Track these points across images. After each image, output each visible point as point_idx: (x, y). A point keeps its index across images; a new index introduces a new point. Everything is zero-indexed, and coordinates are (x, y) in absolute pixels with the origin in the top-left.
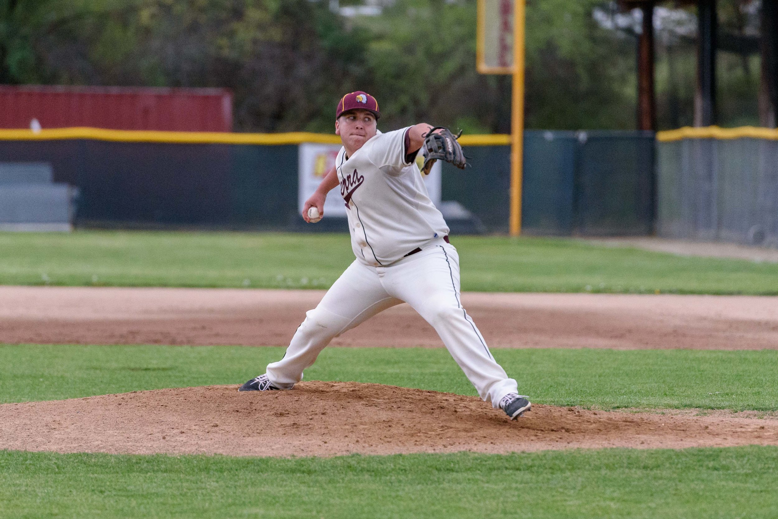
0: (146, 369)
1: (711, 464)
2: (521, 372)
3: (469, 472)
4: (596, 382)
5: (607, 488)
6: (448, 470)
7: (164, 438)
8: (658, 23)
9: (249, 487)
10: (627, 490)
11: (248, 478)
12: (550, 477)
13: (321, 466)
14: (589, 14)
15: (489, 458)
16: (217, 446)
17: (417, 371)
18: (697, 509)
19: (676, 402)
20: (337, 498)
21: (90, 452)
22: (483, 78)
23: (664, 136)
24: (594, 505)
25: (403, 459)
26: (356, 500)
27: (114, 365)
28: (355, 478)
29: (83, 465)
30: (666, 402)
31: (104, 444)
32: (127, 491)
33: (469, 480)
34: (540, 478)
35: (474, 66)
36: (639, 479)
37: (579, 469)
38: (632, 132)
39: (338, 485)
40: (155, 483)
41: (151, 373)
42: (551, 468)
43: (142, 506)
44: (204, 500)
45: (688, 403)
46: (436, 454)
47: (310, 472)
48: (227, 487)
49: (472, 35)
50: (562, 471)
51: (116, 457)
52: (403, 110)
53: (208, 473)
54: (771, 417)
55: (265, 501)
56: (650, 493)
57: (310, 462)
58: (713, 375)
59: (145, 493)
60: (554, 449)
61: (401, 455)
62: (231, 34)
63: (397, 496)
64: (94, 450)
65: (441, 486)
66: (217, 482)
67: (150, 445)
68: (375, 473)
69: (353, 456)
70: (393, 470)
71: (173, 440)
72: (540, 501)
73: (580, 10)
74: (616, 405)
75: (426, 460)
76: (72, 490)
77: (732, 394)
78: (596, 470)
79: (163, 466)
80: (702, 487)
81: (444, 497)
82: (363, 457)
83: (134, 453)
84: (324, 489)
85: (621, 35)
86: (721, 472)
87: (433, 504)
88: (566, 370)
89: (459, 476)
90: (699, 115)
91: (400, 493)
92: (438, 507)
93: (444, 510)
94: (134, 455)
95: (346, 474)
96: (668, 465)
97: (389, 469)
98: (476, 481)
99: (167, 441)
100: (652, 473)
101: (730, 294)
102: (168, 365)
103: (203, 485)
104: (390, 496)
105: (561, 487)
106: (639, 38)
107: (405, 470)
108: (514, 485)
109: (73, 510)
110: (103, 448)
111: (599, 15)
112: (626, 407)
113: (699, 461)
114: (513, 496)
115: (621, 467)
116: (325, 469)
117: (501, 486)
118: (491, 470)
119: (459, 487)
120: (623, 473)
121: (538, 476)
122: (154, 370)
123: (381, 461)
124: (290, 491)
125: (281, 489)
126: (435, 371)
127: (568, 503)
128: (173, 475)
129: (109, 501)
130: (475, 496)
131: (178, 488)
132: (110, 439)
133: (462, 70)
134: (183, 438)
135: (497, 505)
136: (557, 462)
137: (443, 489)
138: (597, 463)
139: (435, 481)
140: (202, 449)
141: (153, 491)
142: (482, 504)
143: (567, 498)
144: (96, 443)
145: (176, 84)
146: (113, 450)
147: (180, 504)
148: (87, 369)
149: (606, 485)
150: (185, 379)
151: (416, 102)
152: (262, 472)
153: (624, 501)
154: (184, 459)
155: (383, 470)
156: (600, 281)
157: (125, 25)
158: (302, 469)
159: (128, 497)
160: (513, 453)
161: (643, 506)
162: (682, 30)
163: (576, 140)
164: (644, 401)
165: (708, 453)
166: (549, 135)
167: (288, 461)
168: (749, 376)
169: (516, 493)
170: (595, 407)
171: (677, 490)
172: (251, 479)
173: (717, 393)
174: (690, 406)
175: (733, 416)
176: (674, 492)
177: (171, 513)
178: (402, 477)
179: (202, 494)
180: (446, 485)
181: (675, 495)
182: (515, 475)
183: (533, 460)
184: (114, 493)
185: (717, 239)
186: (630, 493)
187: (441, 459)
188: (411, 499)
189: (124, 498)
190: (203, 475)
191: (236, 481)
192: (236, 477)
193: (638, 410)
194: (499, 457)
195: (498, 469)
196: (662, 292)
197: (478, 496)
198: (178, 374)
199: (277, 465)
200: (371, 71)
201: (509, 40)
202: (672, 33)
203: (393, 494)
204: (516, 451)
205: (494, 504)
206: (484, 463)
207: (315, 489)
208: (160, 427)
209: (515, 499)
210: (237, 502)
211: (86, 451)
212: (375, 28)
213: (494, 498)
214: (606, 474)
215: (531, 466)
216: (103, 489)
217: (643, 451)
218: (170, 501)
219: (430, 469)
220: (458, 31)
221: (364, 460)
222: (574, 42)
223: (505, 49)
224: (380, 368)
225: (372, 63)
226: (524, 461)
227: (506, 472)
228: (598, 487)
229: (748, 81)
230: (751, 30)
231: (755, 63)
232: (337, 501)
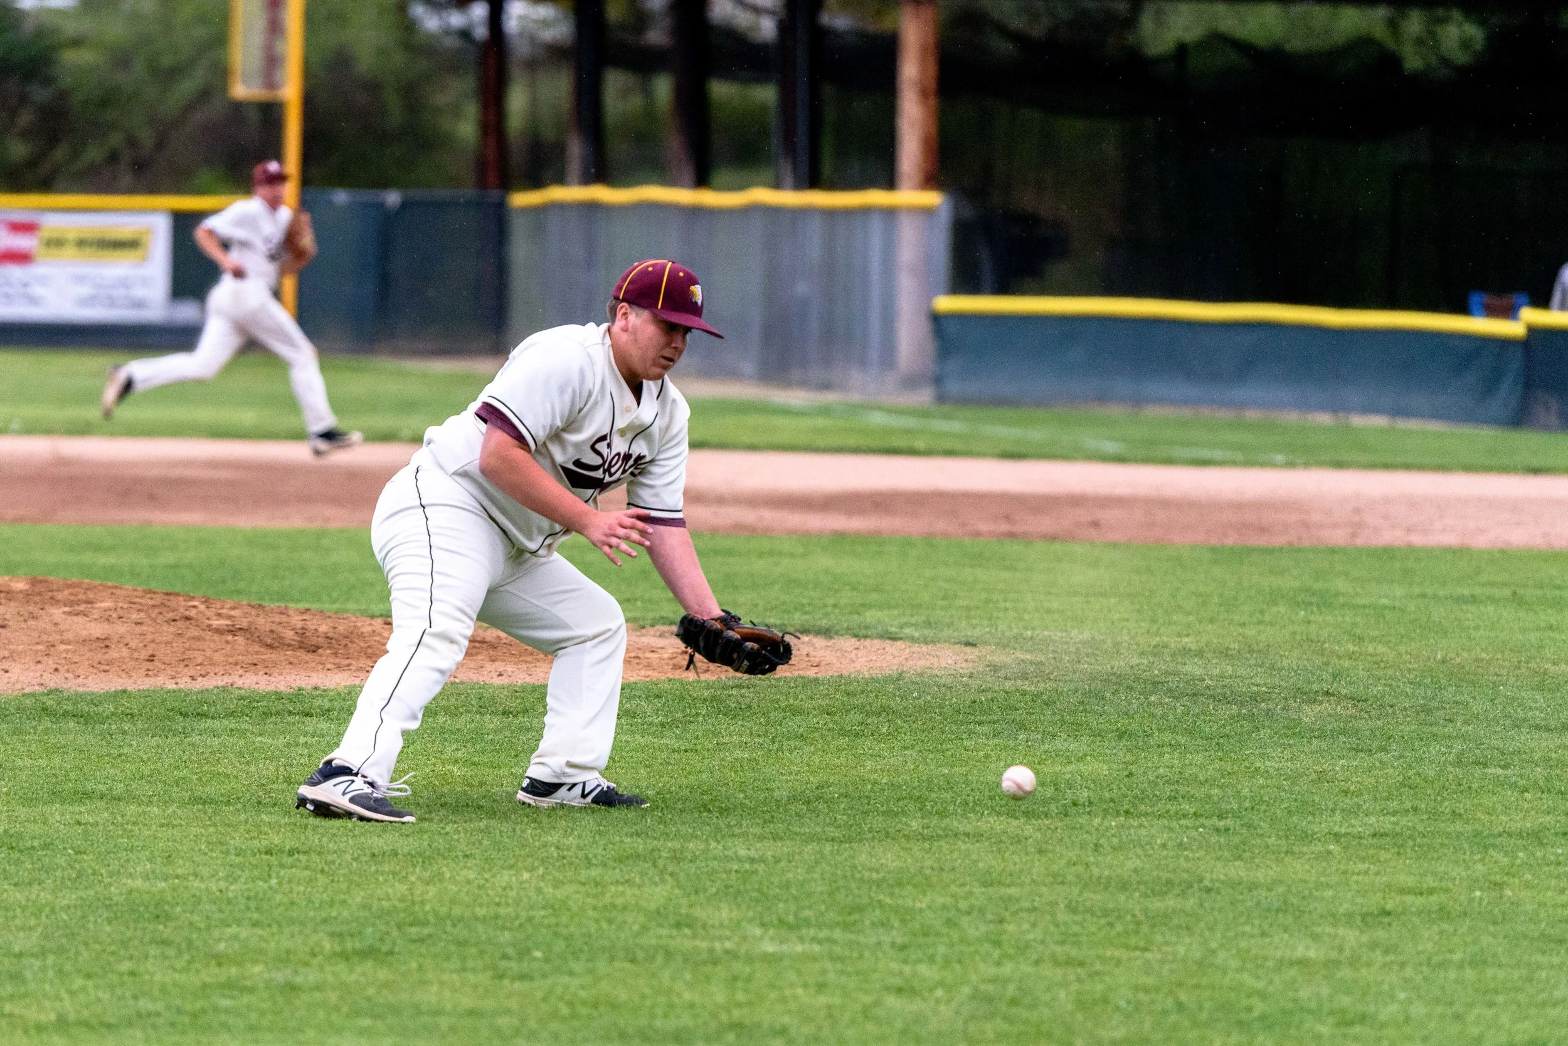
3: (231, 718)
6: (198, 714)
8: (511, 24)
10: (478, 747)
14: (403, 9)
15: (263, 697)
17: (145, 561)
20: (26, 758)
22: (238, 106)
23: (521, 199)
25: (129, 697)
28: (54, 726)
33: (232, 730)
35: (225, 88)
36: (497, 731)
38: (470, 192)
39: (27, 737)
46: (180, 690)
49: (220, 39)
52: (113, 158)
61: (124, 691)
63: (120, 755)
65: (189, 740)
68: (85, 719)
69: (50, 692)
70: (113, 714)
75: (164, 700)
77: (636, 600)
81: (194, 758)
82: (65, 694)
84: (5, 744)
85: (454, 42)
87: (177, 768)
89: (217, 724)
90: (574, 168)
91: (125, 750)
95: (40, 721)
97: (107, 713)
98: (243, 733)
104: (109, 755)
106: (482, 47)
107: (132, 715)
108: (302, 740)
111: (419, 11)
114: (301, 756)
115: (470, 712)
116: (7, 712)
117: (281, 741)
118: (266, 714)
119: (216, 741)
120: (472, 721)
123: (95, 700)
126: (172, 561)
130: (241, 755)
133: (205, 95)
137: (193, 745)
139: (180, 733)
142: (253, 769)
151: (133, 142)
155: (97, 714)
160: (300, 689)
162: (547, 36)
163: (382, 205)
166: (340, 197)
169: (306, 751)
178: (127, 726)
180: (196, 739)
182: (303, 723)
183: (330, 701)
186: (483, 752)
187: (188, 699)
188: (142, 760)
194: (279, 696)
195: (278, 713)
197: (247, 755)
200: (63, 95)
201: (278, 48)
202: (534, 39)
203: (115, 752)
204: (304, 685)
206: (255, 704)
209: (303, 760)
212: (70, 28)
213: (271, 759)
215: (328, 710)
217: (502, 687)
219: (171, 714)
220: (200, 33)
221: (68, 699)
222: (382, 52)
223: (272, 62)
224: (87, 558)
225: (66, 80)
226: (316, 703)
227: (291, 719)
228: (433, 742)
229: (649, 113)
230: (657, 36)
231: (663, 87)
232: (28, 762)
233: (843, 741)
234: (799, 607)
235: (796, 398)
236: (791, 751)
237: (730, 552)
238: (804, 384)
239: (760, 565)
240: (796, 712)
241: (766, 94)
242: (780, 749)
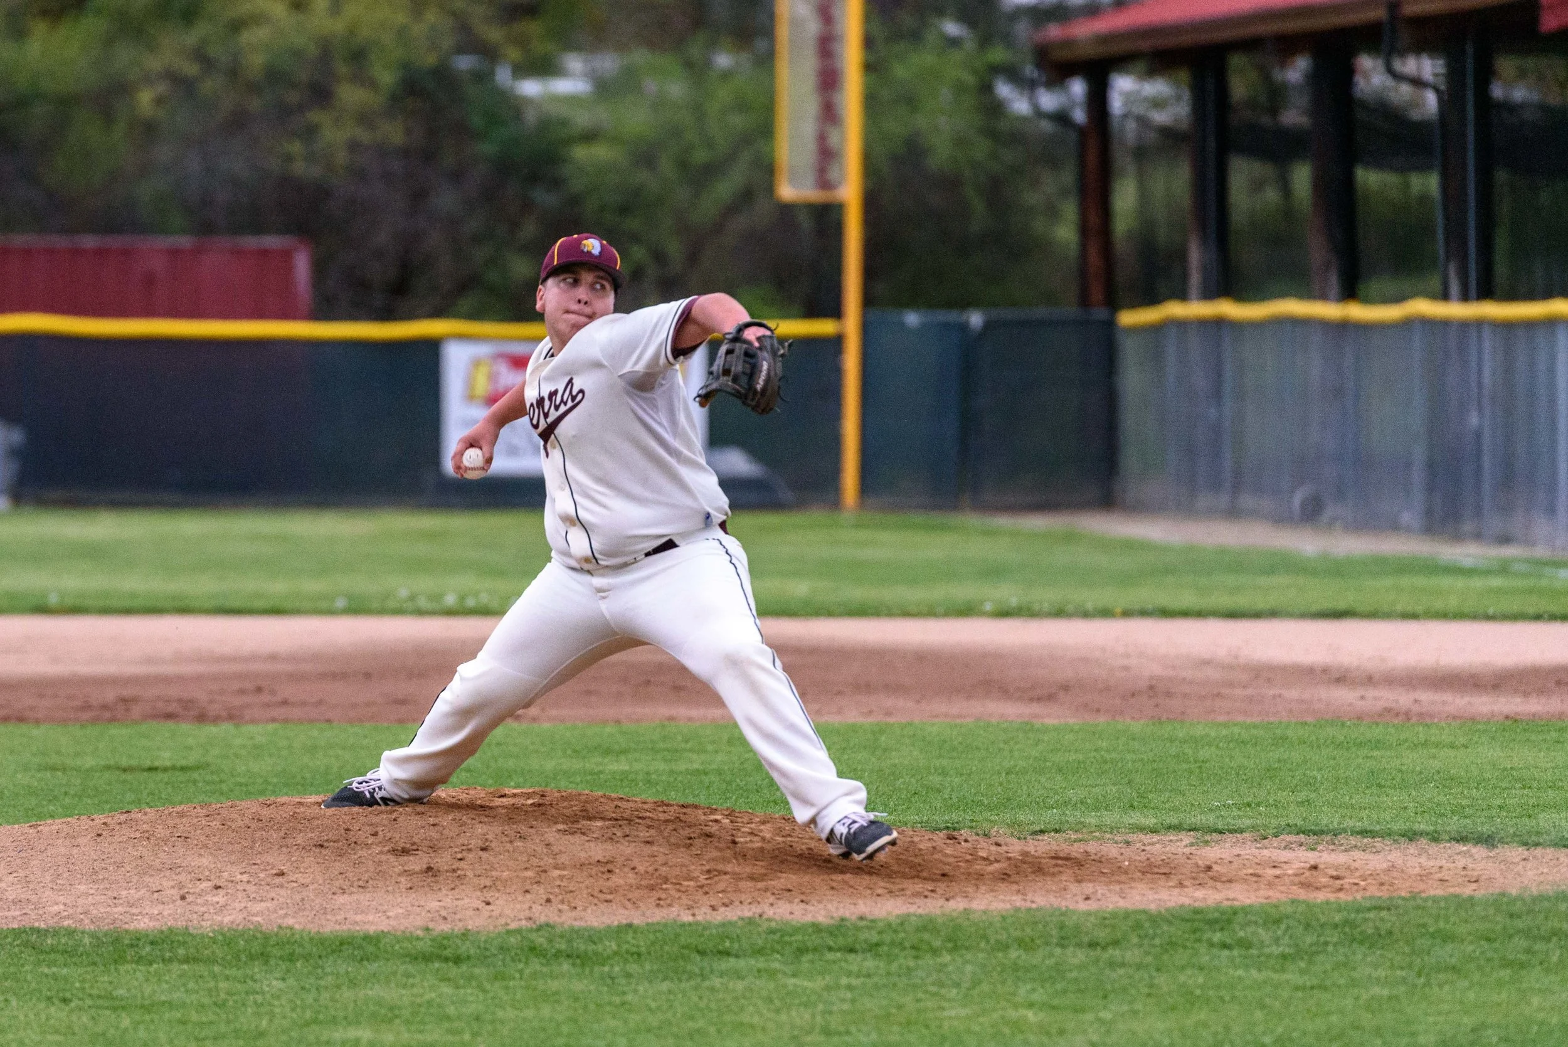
0: (150, 769)
1: (1217, 937)
2: (859, 767)
3: (758, 956)
4: (1001, 784)
5: (1020, 984)
6: (720, 952)
7: (183, 898)
8: (1116, 104)
9: (344, 988)
10: (1059, 986)
11: (342, 971)
12: (911, 964)
13: (479, 947)
14: (986, 88)
15: (797, 930)
16: (282, 912)
17: (662, 766)
18: (1189, 1023)
19: (1151, 821)
20: (509, 1009)
21: (43, 926)
22: (787, 210)
23: (1128, 318)
24: (995, 1016)
25: (635, 932)
26: (546, 1011)
27: (89, 762)
28: (545, 969)
29: (29, 951)
30: (1132, 821)
31: (71, 911)
32: (113, 998)
33: (759, 971)
34: (894, 967)
35: (770, 189)
36: (1081, 967)
37: (967, 948)
38: (1070, 310)
39: (511, 983)
40: (167, 982)
41: (160, 776)
42: (913, 947)
43: (142, 1027)
44: (258, 1015)
45: (1175, 821)
46: (697, 923)
47: (457, 960)
48: (303, 988)
49: (766, 130)
50: (935, 952)
51: (93, 935)
53: (266, 963)
54: (1331, 847)
55: (374, 1015)
56: (1101, 994)
57: (459, 942)
58: (1222, 768)
59: (147, 1002)
60: (920, 911)
61: (630, 926)
62: (310, 133)
63: (623, 1004)
64: (51, 922)
65: (707, 983)
66: (284, 979)
67: (156, 912)
68: (581, 960)
69: (540, 928)
70: (616, 953)
71: (199, 901)
72: (894, 1011)
73: (970, 79)
74: (1038, 828)
75: (677, 935)
76: (10, 999)
77: (1259, 804)
78: (999, 950)
79: (181, 951)
80: (1201, 980)
81: (713, 1005)
82: (558, 930)
83: (127, 926)
84: (485, 991)
85: (1046, 126)
86: (1235, 952)
87: (692, 1018)
88: (945, 762)
89: (742, 963)
90: (1195, 279)
91: (629, 997)
92: (701, 1023)
93: (712, 1030)
94: (127, 931)
95: (526, 963)
96: (1135, 940)
97: (609, 951)
98: (772, 974)
99: (189, 904)
100: (1106, 956)
101: (1257, 615)
102: (192, 758)
103: (257, 986)
104: (610, 1003)
105: (933, 984)
106: (1082, 131)
107: (639, 955)
108: (844, 981)
109: (11, 1036)
110: (68, 917)
111: (1004, 90)
112: (1056, 831)
113: (1194, 932)
114: (843, 1000)
115: (1047, 944)
116: (488, 954)
117: (819, 983)
118: (801, 951)
119: (740, 985)
120: (1051, 955)
121: (889, 963)
122: (165, 770)
123: (593, 936)
124: (422, 996)
125: (404, 992)
126: (696, 766)
127: (946, 1013)
128: (201, 969)
129: (79, 1018)
130: (770, 1000)
131: (210, 990)
132: (81, 901)
133: (747, 196)
134: (219, 898)
135: (813, 1016)
136: (926, 936)
137: (712, 989)
138: (1003, 936)
139: (696, 975)
140: (256, 919)
141: (163, 998)
142: (783, 1017)
143: (946, 1004)
144: (56, 908)
145: (206, 228)
146: (87, 921)
147: (211, 1023)
148: (39, 770)
149: (1018, 978)
150: (224, 787)
151: (659, 257)
152: (368, 960)
153: (1054, 1008)
154: (220, 938)
155: (596, 954)
156: (1009, 593)
157: (108, 117)
158: (448, 952)
159: (115, 1009)
160: (842, 920)
161: (1089, 1017)
162: (1161, 117)
163: (964, 327)
164: (1092, 819)
165: (1210, 916)
166: (912, 319)
167: (418, 938)
168: (1290, 770)
169: (849, 995)
170: (998, 832)
171: (1151, 986)
172: (347, 973)
173: (1230, 802)
174: (1177, 828)
175: (1258, 845)
176: (1147, 990)
177: (197, 1039)
178: (633, 968)
179: (255, 1002)
180: (716, 981)
181: (1149, 995)
182: (846, 961)
183: (880, 933)
184: (89, 1002)
185: (1233, 513)
186: (1065, 991)
187: (707, 933)
188: (650, 1009)
189: (108, 1013)
190: (257, 969)
191: (318, 978)
192: (320, 971)
193: (1080, 836)
194: (817, 928)
195: (815, 950)
196: (1127, 614)
197: (776, 1001)
198: (209, 778)
199: (397, 947)
200: (574, 200)
201: (834, 139)
202: (1142, 121)
203: (617, 1000)
204: (847, 914)
205: (807, 1016)
206: (787, 939)
207: (469, 991)
208: (176, 878)
209: (846, 1006)
210: (321, 1017)
211: (36, 924)
212: (582, 119)
213: (806, 1005)
214: (1019, 957)
215: (877, 945)
216: (68, 995)
217: (1089, 914)
218: (194, 1017)
219: (686, 952)
220: (738, 121)
221: (561, 936)
222: (960, 142)
223: (827, 155)
224: (593, 763)
225: (577, 184)
226: (863, 936)
227: (830, 956)
228: (1003, 982)
229: (1288, 212)
230: (1294, 116)
231: (1302, 177)
232: (511, 1013)
233: (1505, 973)
234: (1458, 810)
235: (1467, 553)
236: (1441, 986)
237: (1378, 744)
238: (1478, 536)
239: (1411, 759)
240: (1447, 938)
241: (1429, 183)
242: (1427, 984)
